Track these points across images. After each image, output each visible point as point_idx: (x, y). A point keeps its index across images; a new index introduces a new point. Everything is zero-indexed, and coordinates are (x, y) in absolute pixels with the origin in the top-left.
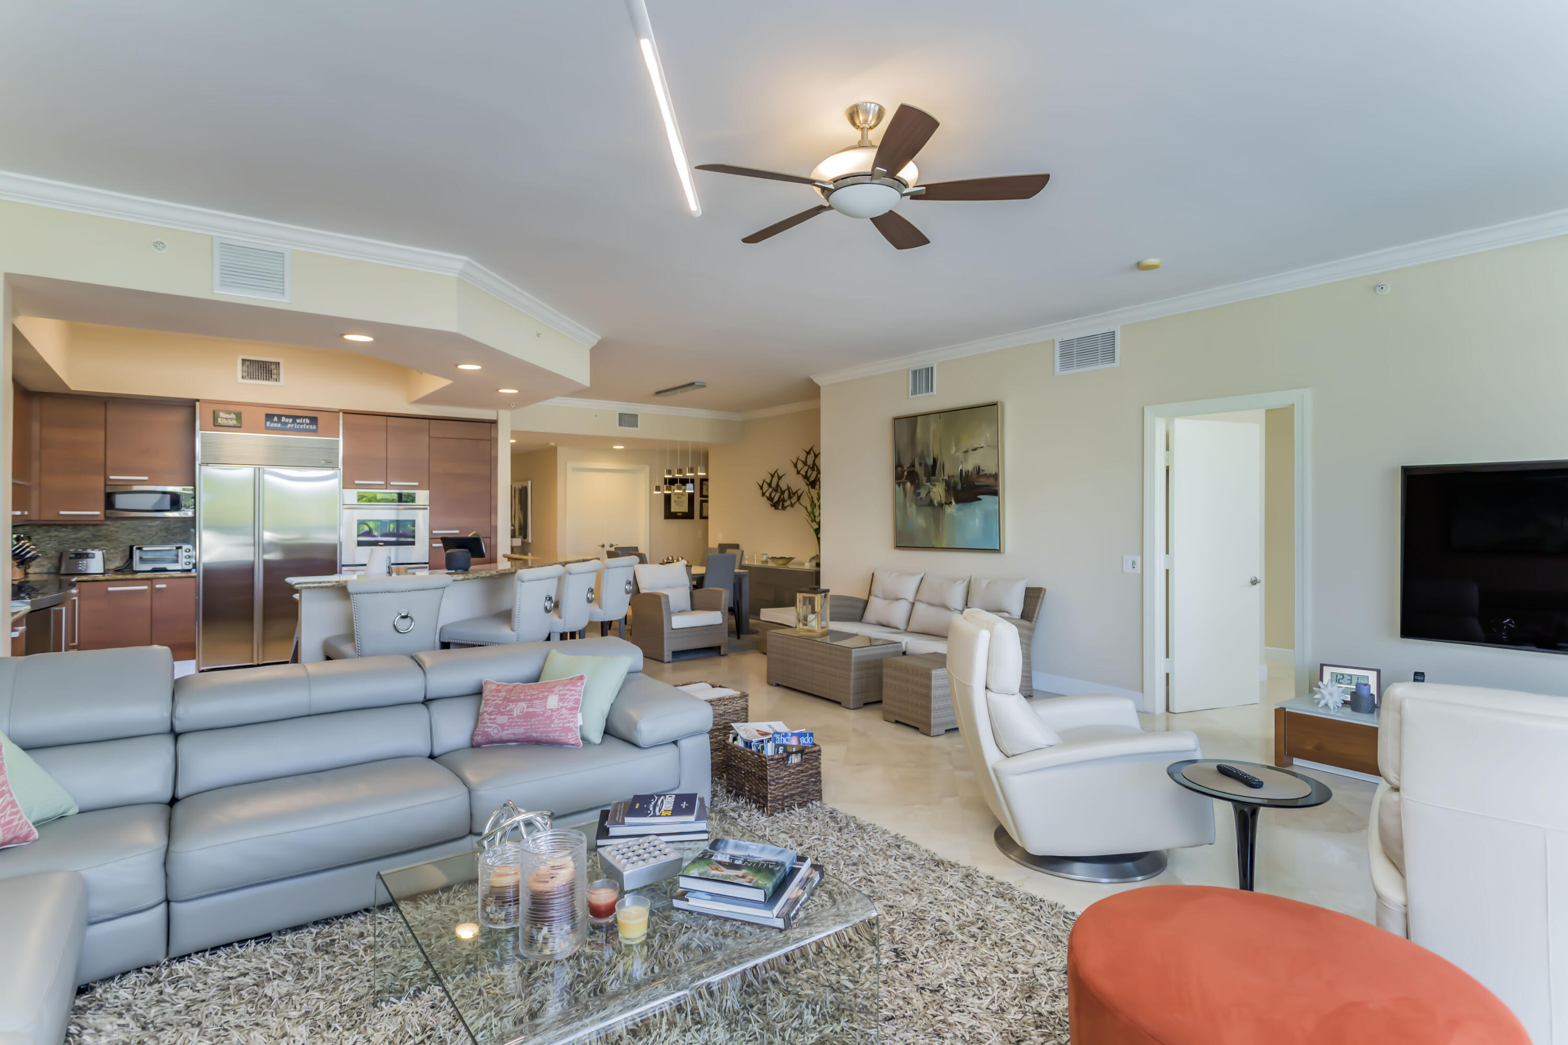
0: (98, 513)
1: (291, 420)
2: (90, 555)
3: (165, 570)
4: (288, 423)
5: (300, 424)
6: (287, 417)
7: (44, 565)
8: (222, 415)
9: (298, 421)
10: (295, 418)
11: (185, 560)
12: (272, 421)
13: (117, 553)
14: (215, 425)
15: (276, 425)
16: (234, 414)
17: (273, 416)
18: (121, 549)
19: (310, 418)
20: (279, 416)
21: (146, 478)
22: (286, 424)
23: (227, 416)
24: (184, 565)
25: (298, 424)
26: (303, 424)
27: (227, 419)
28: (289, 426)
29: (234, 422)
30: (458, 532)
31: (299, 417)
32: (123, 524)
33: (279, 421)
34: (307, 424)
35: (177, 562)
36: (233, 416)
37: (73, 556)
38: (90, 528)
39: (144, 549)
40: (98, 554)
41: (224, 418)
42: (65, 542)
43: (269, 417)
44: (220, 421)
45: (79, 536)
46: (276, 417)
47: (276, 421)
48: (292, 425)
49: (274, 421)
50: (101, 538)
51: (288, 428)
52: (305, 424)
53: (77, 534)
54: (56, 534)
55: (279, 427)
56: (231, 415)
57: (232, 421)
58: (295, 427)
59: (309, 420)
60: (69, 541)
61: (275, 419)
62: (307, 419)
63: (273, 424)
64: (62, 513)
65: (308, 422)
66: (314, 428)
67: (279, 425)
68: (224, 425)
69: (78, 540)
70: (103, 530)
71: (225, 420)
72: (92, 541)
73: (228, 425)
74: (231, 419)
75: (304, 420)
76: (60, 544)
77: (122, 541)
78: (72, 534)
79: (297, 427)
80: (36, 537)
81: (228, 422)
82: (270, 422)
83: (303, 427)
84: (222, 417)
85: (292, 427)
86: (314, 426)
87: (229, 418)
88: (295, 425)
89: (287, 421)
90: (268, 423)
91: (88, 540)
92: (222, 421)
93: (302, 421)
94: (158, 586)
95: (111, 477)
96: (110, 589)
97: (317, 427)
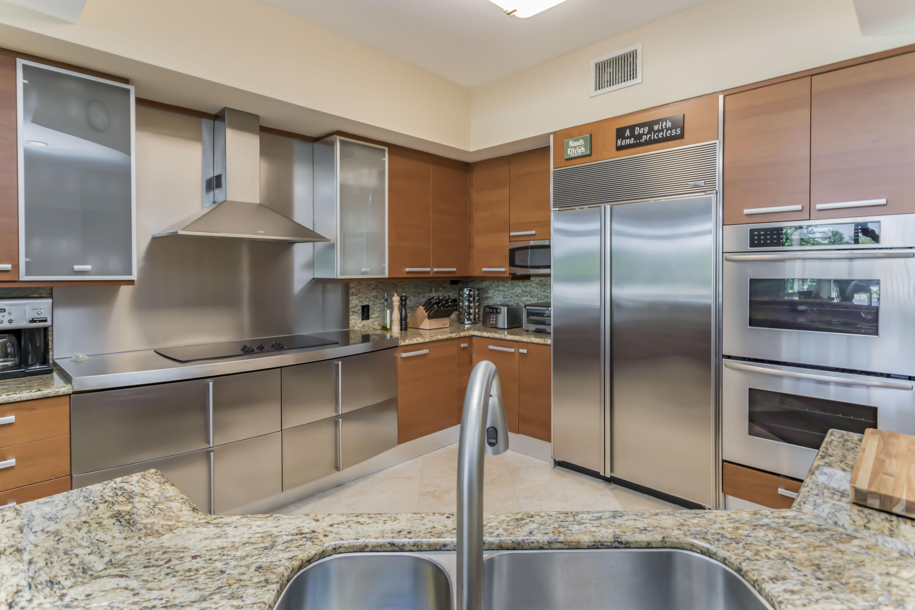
0: (503, 270)
1: (646, 129)
2: (498, 311)
4: (643, 134)
5: (659, 131)
6: (641, 125)
8: (571, 143)
9: (656, 128)
10: (651, 124)
12: (624, 138)
14: (566, 159)
15: (628, 141)
16: (583, 139)
17: (623, 129)
19: (672, 118)
20: (632, 128)
21: (534, 232)
22: (640, 136)
23: (576, 143)
25: (656, 132)
26: (662, 130)
27: (575, 148)
28: (644, 138)
29: (581, 151)
31: (656, 122)
33: (632, 135)
34: (667, 130)
37: (489, 310)
40: (503, 309)
41: (573, 147)
42: (507, 296)
43: (620, 133)
44: (569, 152)
45: (514, 291)
46: (628, 130)
47: (629, 135)
48: (649, 136)
49: (626, 136)
50: (526, 293)
51: (643, 141)
52: (665, 130)
53: (513, 289)
54: (502, 288)
55: (633, 142)
56: (580, 142)
57: (581, 149)
58: (652, 138)
59: (670, 123)
60: (508, 295)
61: (628, 133)
62: (668, 121)
63: (624, 141)
64: (484, 269)
65: (670, 126)
66: (677, 133)
67: (633, 139)
68: (573, 156)
69: (514, 295)
70: (528, 286)
71: (574, 149)
72: (522, 296)
73: (576, 155)
74: (579, 147)
75: (664, 124)
76: (504, 298)
77: (540, 297)
78: (511, 289)
79: (654, 136)
80: (492, 291)
81: (577, 151)
82: (621, 139)
83: (663, 135)
84: (571, 147)
85: (648, 139)
86: (678, 131)
87: (578, 146)
88: (653, 135)
89: (642, 132)
90: (619, 142)
91: (520, 295)
92: (571, 151)
93: (662, 127)
94: (521, 351)
95: (512, 234)
96: (490, 347)
97: (682, 130)
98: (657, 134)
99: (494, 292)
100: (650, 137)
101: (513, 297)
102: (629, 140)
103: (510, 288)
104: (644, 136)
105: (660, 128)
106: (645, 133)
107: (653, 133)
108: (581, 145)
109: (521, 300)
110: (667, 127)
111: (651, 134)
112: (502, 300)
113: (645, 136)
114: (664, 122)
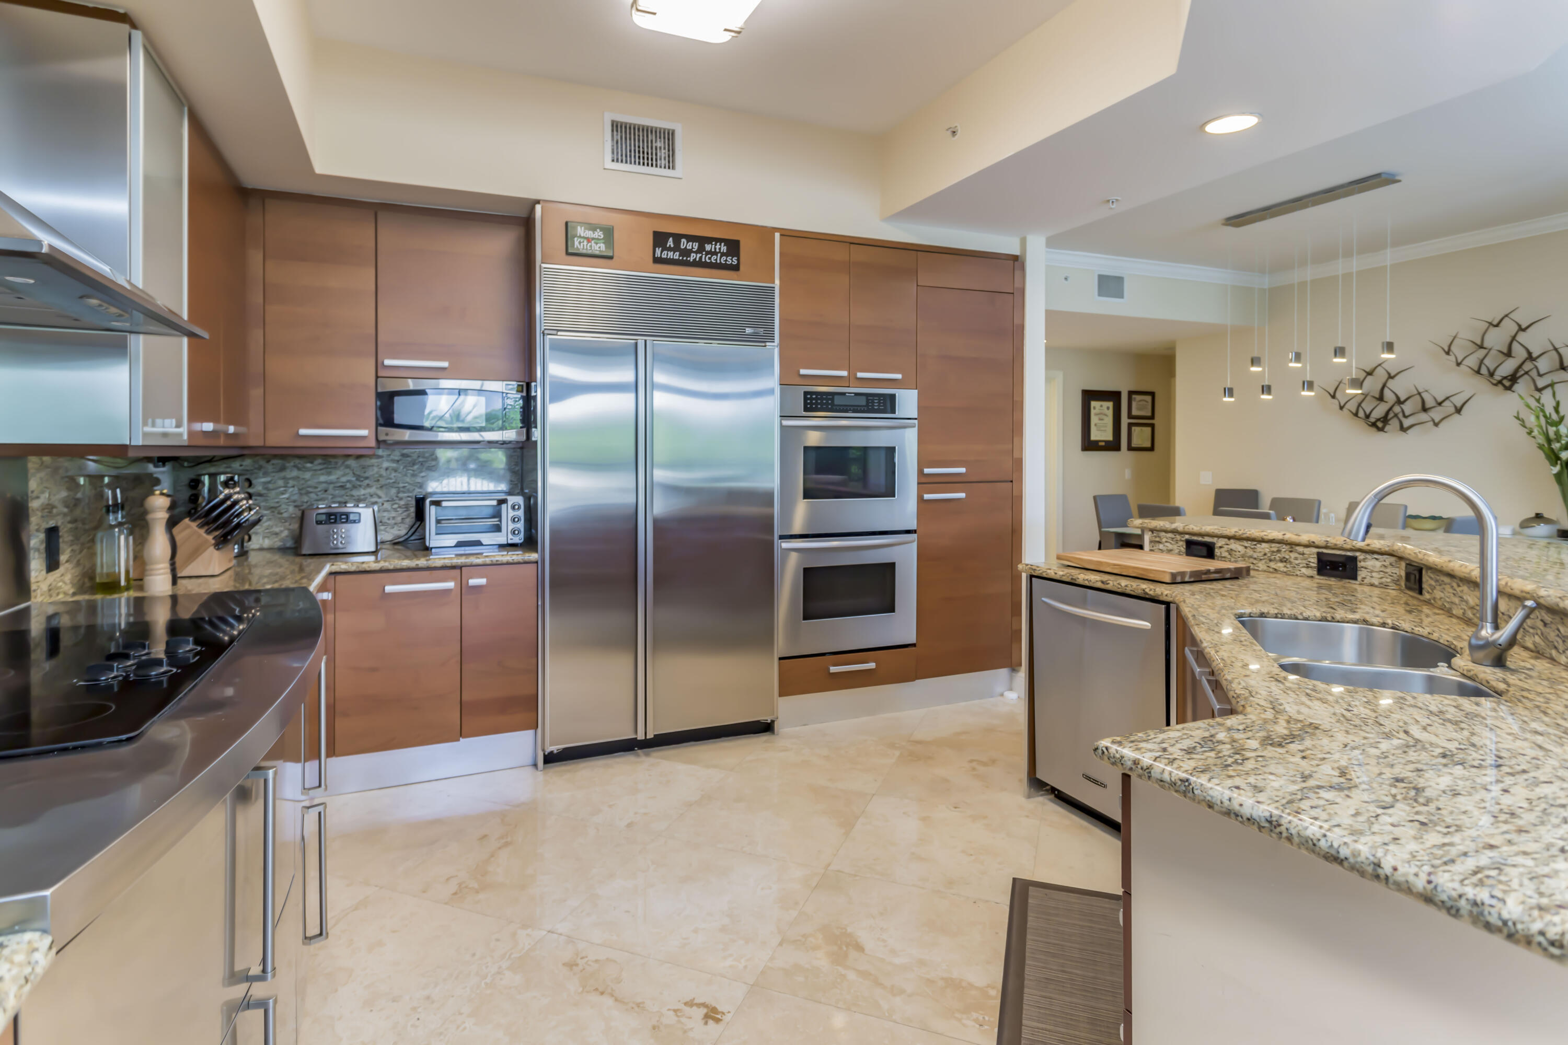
0: (364, 432)
1: (696, 246)
2: (352, 517)
3: (478, 543)
4: (691, 251)
5: (711, 253)
6: (690, 238)
7: (276, 534)
8: (581, 231)
9: (708, 247)
10: (703, 241)
11: (511, 526)
12: (665, 248)
13: (395, 510)
14: (568, 253)
15: (671, 255)
16: (602, 229)
17: (666, 236)
18: (402, 503)
19: (727, 242)
20: (677, 237)
21: (445, 364)
22: (687, 253)
23: (589, 234)
24: (510, 536)
25: (708, 253)
26: (715, 253)
27: (589, 240)
28: (693, 257)
29: (599, 248)
30: (963, 470)
31: (709, 240)
32: (404, 456)
33: (676, 248)
34: (723, 254)
35: (498, 528)
36: (599, 234)
37: (324, 517)
38: (351, 462)
39: (444, 504)
40: (366, 514)
41: (584, 238)
42: (310, 489)
43: (659, 239)
44: (576, 243)
45: (333, 478)
46: (671, 239)
47: (672, 246)
48: (699, 255)
49: (668, 246)
50: (367, 482)
51: (691, 260)
52: (719, 255)
53: (329, 474)
54: (295, 473)
55: (677, 258)
56: (596, 233)
57: (599, 245)
58: (703, 260)
59: (725, 247)
60: (316, 488)
61: (670, 243)
62: (723, 244)
63: (666, 252)
64: (303, 432)
65: (725, 251)
66: (733, 263)
67: (677, 253)
68: (584, 251)
69: (332, 486)
70: (373, 466)
71: (585, 241)
72: (354, 487)
73: (590, 252)
74: (596, 241)
75: (718, 247)
76: (301, 494)
77: (404, 487)
78: (323, 474)
79: (706, 259)
80: (263, 480)
81: (591, 246)
82: (660, 249)
83: (716, 260)
84: (580, 237)
85: (697, 260)
86: (733, 259)
87: (593, 239)
88: (704, 256)
89: (690, 248)
90: (658, 251)
91: (348, 485)
92: (580, 243)
93: (715, 248)
94: (472, 582)
95: (387, 362)
96: (389, 589)
97: (738, 260)
98: (710, 256)
99: (269, 482)
100: (701, 258)
101: (331, 491)
102: (672, 253)
103: (319, 472)
104: (692, 254)
105: (713, 250)
106: (694, 250)
107: (704, 253)
108: (598, 239)
109: (352, 496)
110: (722, 251)
111: (703, 255)
112: (295, 497)
113: (695, 255)
114: (718, 244)
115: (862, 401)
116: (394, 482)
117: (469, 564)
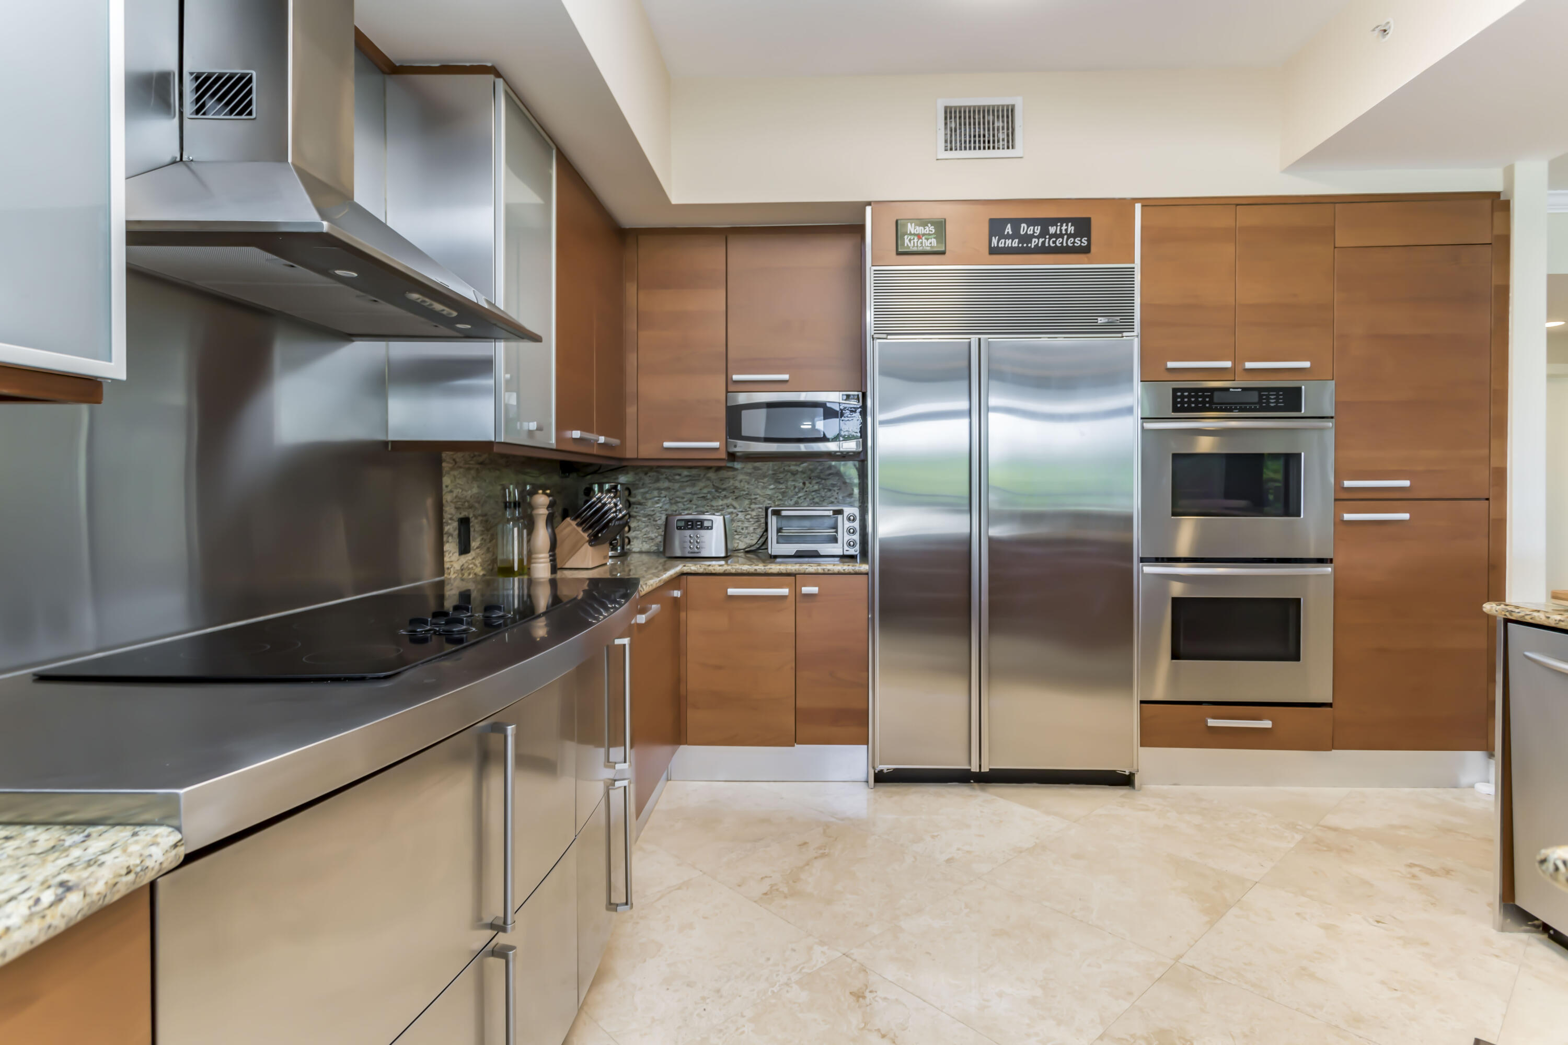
0: (716, 444)
1: (1038, 230)
2: (706, 524)
3: (815, 555)
4: (1032, 236)
5: (1056, 236)
6: (1031, 222)
7: (652, 539)
8: (911, 228)
9: (1052, 230)
10: (1045, 223)
11: (847, 537)
12: (1002, 236)
13: (748, 520)
14: (899, 253)
15: (1009, 242)
16: (933, 223)
17: (1002, 222)
18: (754, 513)
19: (1074, 221)
20: (1016, 223)
21: (785, 377)
22: (1028, 238)
23: (920, 230)
24: (846, 548)
25: (1051, 236)
26: (1061, 236)
27: (919, 236)
28: (1034, 242)
29: (930, 243)
30: (1406, 483)
31: (1054, 221)
32: (756, 469)
33: (1016, 234)
34: (1069, 236)
35: (834, 540)
36: (930, 229)
37: (682, 524)
38: (711, 475)
39: (784, 513)
40: (718, 521)
41: (914, 234)
42: (678, 500)
43: (996, 227)
44: (907, 241)
45: (696, 489)
46: (1009, 226)
47: (1011, 233)
48: (1041, 240)
49: (1006, 233)
50: (724, 493)
51: (1033, 247)
52: (1065, 237)
53: (693, 485)
54: (666, 484)
55: (1016, 245)
56: (927, 228)
57: (930, 241)
58: (1047, 245)
59: (1073, 228)
60: (683, 498)
61: (1009, 229)
62: (1070, 224)
63: (1003, 241)
64: (667, 444)
65: (1073, 232)
66: (1082, 244)
67: (1017, 240)
68: (915, 249)
69: (696, 496)
70: (729, 478)
71: (916, 238)
72: (714, 498)
73: (920, 249)
74: (927, 237)
75: (1064, 227)
76: (671, 504)
77: (756, 499)
78: (688, 486)
79: (1050, 243)
80: (642, 490)
81: (922, 243)
82: (997, 237)
83: (1062, 243)
84: (911, 234)
85: (1040, 245)
86: (1083, 240)
87: (924, 235)
88: (1047, 240)
89: (1032, 232)
90: (995, 241)
91: (709, 496)
92: (910, 240)
93: (1061, 230)
94: (806, 590)
95: (736, 377)
96: (731, 591)
97: (1089, 241)
98: (1054, 239)
99: (647, 493)
100: (1044, 243)
101: (695, 501)
102: (1010, 240)
103: (686, 484)
104: (1034, 240)
105: (1058, 232)
106: (1035, 234)
108: (929, 234)
109: (712, 506)
110: (1069, 232)
111: (1046, 238)
112: (666, 507)
113: (1037, 240)
114: (1064, 224)
115: (1254, 397)
116: (747, 494)
117: (802, 572)
